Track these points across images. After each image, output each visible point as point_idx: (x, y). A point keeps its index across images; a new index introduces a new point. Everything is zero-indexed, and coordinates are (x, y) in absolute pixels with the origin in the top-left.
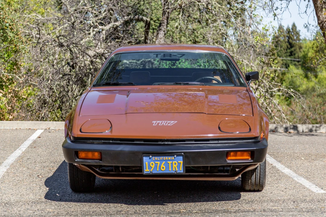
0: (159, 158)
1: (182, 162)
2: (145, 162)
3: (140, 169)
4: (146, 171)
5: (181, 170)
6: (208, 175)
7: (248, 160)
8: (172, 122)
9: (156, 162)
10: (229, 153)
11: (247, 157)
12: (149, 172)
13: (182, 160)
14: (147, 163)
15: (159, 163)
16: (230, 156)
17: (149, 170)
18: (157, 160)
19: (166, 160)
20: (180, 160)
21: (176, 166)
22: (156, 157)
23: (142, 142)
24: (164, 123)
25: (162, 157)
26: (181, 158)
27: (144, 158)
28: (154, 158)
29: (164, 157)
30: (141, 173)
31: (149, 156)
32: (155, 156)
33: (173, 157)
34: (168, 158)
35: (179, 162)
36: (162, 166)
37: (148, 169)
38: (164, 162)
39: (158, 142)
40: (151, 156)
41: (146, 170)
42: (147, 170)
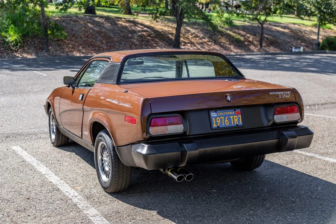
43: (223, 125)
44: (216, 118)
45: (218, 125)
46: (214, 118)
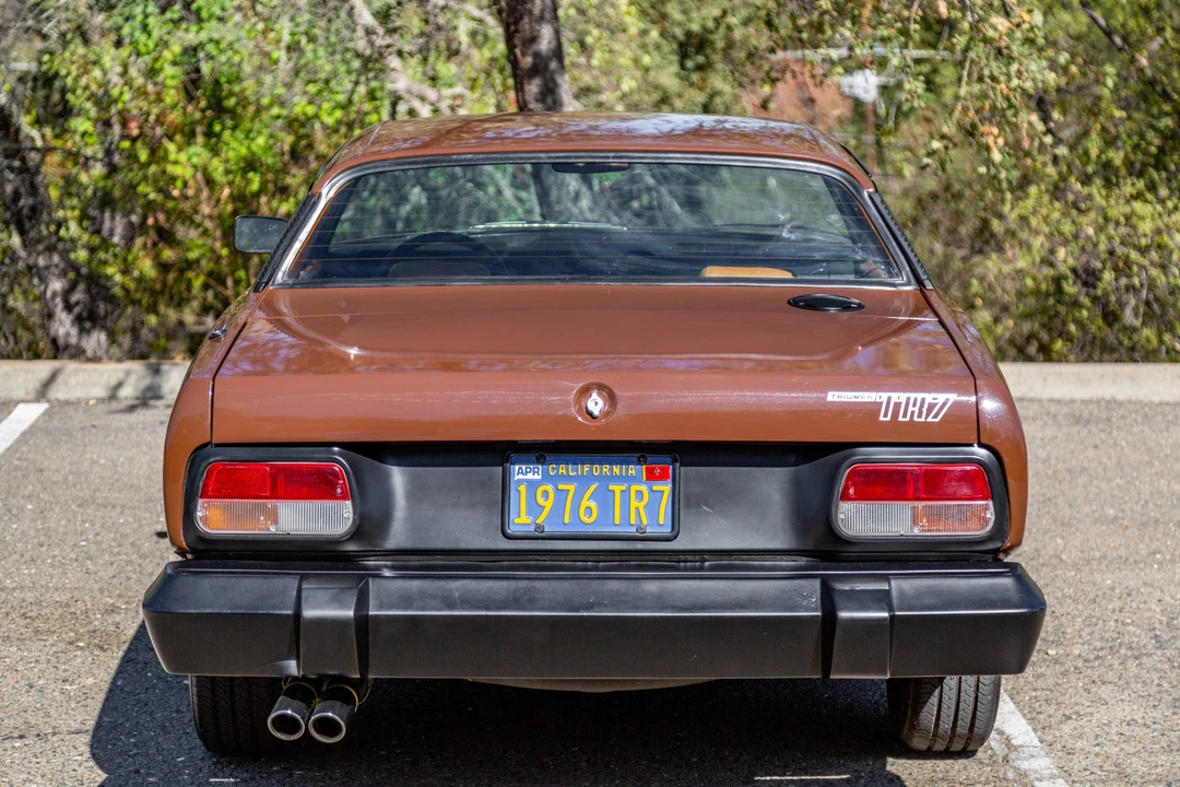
43: (567, 523)
44: (532, 485)
45: (539, 521)
46: (523, 488)
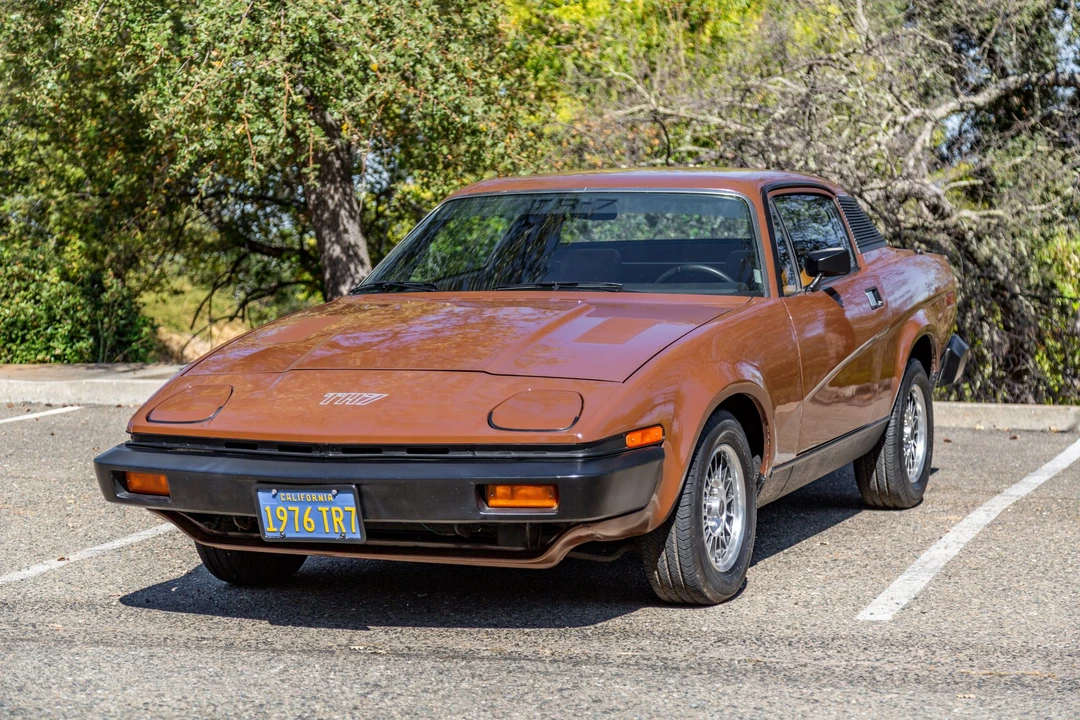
0: (296, 497)
1: (353, 509)
2: (265, 506)
3: (253, 524)
4: (270, 530)
5: (355, 533)
6: (468, 550)
7: (548, 510)
8: (376, 396)
9: (290, 508)
10: (490, 487)
11: (547, 503)
12: (278, 535)
13: (353, 504)
14: (268, 509)
15: (297, 509)
16: (496, 497)
17: (275, 530)
18: (292, 503)
19: (311, 503)
20: (348, 502)
21: (340, 520)
22: (288, 494)
23: (276, 452)
24: (349, 398)
25: (302, 494)
26: (350, 497)
27: (261, 495)
28: (282, 494)
29: (308, 495)
30: (256, 535)
31: (270, 490)
32: (285, 491)
33: (330, 495)
34: (317, 497)
35: (346, 509)
36: (306, 519)
37: (274, 526)
38: (309, 508)
39: (310, 452)
40: (274, 491)
41: (268, 529)
42: (272, 528)
